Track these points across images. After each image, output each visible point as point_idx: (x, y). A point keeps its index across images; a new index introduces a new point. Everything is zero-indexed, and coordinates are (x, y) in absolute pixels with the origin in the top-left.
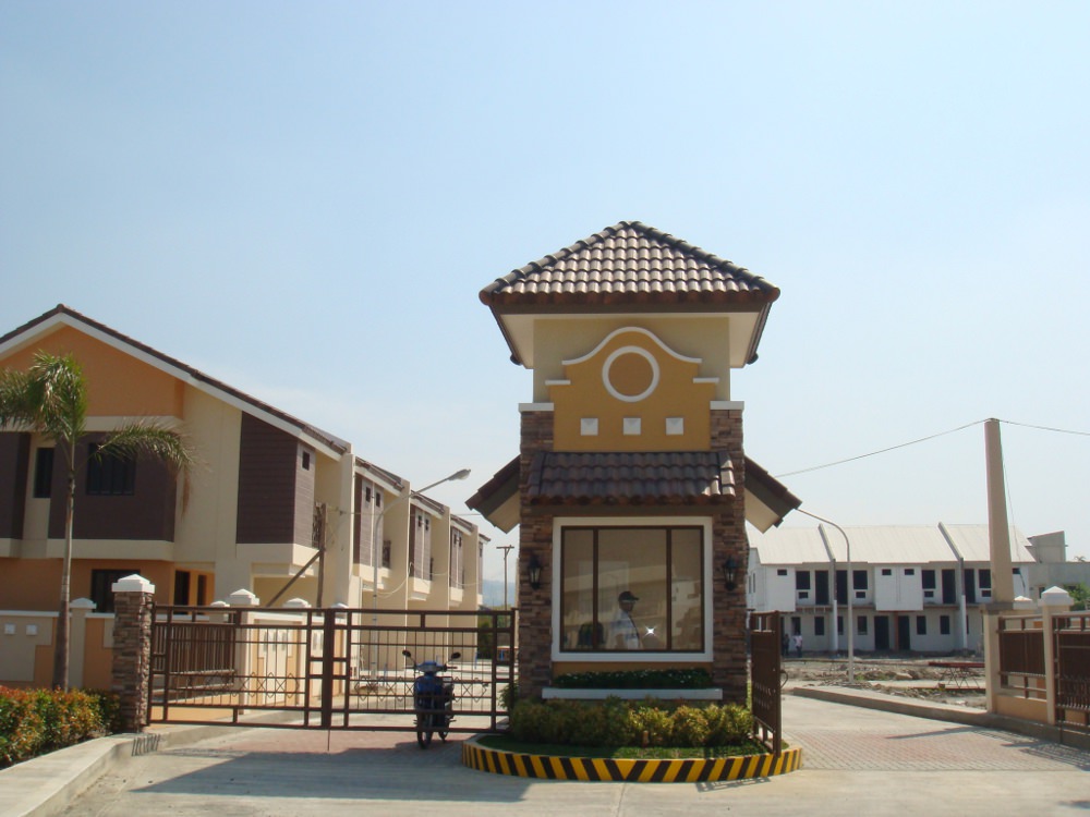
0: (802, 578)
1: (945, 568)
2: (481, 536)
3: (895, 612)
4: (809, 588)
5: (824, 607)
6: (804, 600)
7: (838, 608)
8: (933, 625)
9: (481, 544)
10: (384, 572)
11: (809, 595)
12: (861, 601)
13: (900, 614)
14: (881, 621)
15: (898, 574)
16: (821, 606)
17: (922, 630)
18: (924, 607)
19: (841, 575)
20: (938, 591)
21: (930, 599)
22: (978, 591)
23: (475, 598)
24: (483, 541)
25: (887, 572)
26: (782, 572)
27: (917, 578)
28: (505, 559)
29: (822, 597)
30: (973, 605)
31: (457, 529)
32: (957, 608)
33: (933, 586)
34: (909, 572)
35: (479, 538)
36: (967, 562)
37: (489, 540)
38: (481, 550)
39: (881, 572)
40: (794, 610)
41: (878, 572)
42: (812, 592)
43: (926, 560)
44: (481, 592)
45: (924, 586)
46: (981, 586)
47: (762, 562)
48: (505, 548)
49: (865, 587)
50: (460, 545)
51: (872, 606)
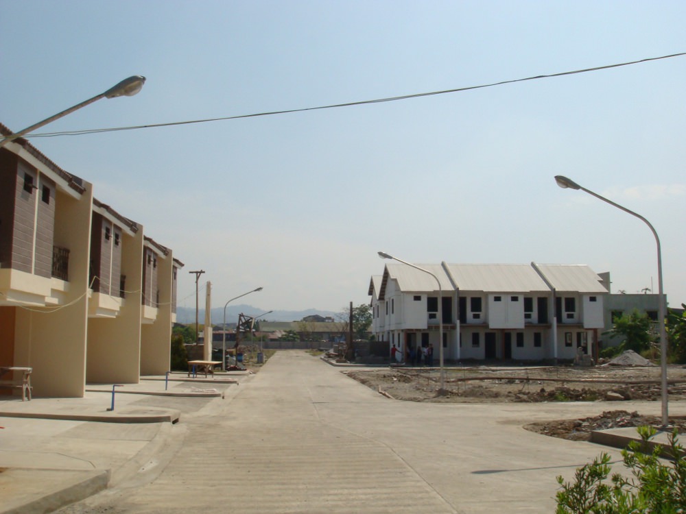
0: (432, 302)
1: (540, 296)
2: (175, 260)
3: (502, 330)
4: (437, 311)
5: (449, 325)
6: (433, 320)
7: (461, 327)
8: (529, 340)
9: (175, 268)
10: (59, 284)
11: (437, 316)
12: (477, 321)
13: (506, 331)
14: (491, 336)
15: (506, 300)
16: (447, 325)
17: (520, 343)
18: (526, 326)
19: (462, 301)
20: (535, 314)
21: (529, 320)
22: (564, 314)
23: (169, 317)
24: (177, 265)
25: (498, 299)
26: (417, 298)
27: (521, 303)
28: (197, 282)
29: (447, 318)
30: (560, 325)
31: (151, 250)
32: (550, 327)
33: (531, 310)
34: (515, 299)
35: (173, 263)
36: (558, 292)
37: (182, 265)
38: (175, 274)
39: (493, 299)
40: (426, 328)
41: (491, 298)
42: (439, 314)
43: (528, 290)
44: (175, 312)
45: (526, 310)
46: (566, 311)
47: (402, 289)
48: (197, 272)
49: (480, 310)
50: (155, 266)
51: (485, 325)
